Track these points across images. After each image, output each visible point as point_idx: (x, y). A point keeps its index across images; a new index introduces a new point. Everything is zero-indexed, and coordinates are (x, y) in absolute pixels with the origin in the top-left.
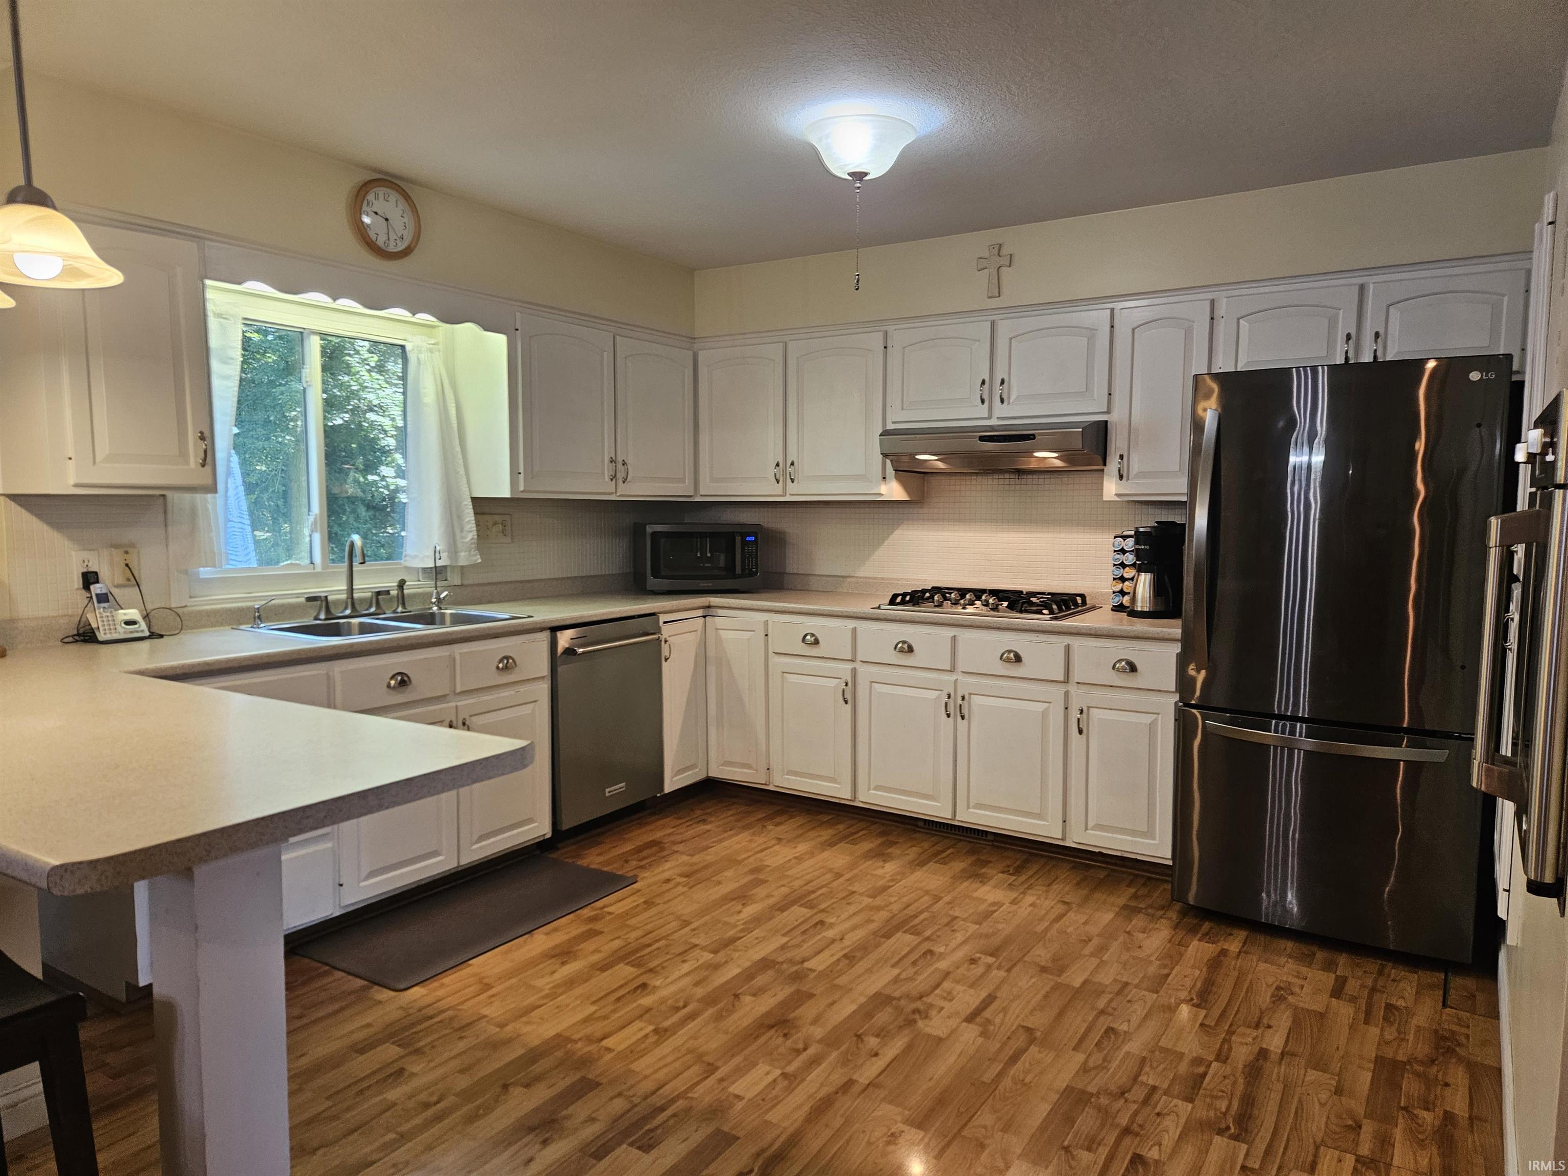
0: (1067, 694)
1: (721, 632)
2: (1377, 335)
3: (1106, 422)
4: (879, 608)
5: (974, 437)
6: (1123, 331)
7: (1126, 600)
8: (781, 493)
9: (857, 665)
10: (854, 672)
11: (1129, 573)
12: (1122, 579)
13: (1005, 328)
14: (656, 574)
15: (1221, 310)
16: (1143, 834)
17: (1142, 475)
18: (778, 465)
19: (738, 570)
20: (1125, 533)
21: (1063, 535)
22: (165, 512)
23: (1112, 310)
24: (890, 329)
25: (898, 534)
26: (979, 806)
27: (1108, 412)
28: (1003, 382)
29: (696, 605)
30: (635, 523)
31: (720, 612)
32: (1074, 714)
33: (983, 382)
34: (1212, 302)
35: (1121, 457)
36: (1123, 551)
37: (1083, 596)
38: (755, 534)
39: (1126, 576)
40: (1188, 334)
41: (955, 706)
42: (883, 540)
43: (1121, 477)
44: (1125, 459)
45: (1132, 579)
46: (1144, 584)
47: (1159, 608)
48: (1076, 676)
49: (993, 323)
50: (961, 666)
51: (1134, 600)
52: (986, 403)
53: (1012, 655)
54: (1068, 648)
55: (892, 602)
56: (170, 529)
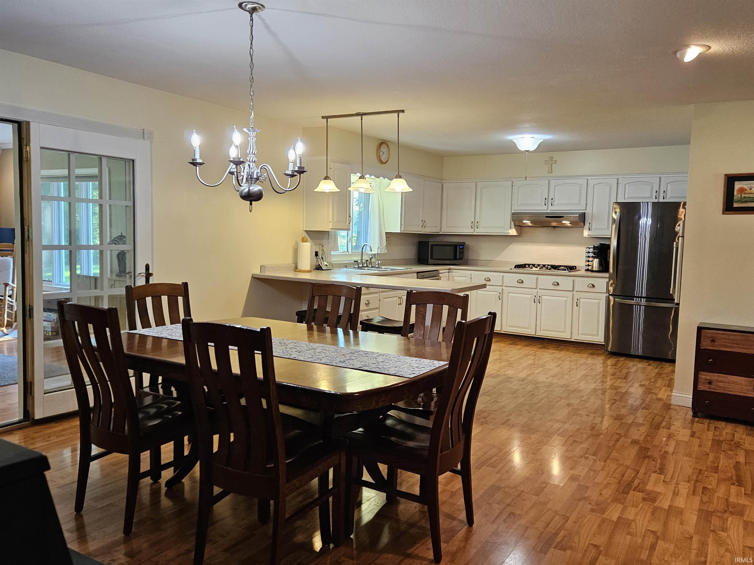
0: (573, 294)
1: (454, 277)
2: (664, 192)
3: (585, 213)
4: (511, 269)
5: (544, 216)
6: (591, 187)
7: (590, 268)
8: (473, 232)
9: (504, 287)
10: (503, 289)
11: (591, 259)
12: (589, 261)
13: (553, 182)
14: (432, 258)
15: (620, 181)
16: (595, 335)
17: (596, 229)
18: (472, 222)
19: (458, 258)
20: (590, 247)
21: (568, 247)
22: (328, 236)
23: (587, 179)
24: (514, 180)
25: (511, 246)
26: (544, 330)
27: (586, 210)
28: (552, 199)
29: (446, 269)
30: (419, 241)
31: (454, 271)
32: (575, 301)
33: (546, 199)
34: (618, 179)
35: (590, 223)
36: (589, 252)
37: (575, 267)
38: (463, 246)
39: (590, 260)
40: (610, 188)
41: (537, 300)
42: (506, 248)
43: (589, 230)
44: (591, 224)
45: (592, 261)
46: (596, 261)
47: (601, 270)
48: (576, 289)
49: (549, 180)
50: (539, 287)
51: (593, 267)
52: (546, 205)
53: (556, 283)
54: (574, 280)
55: (515, 267)
56: (329, 240)
